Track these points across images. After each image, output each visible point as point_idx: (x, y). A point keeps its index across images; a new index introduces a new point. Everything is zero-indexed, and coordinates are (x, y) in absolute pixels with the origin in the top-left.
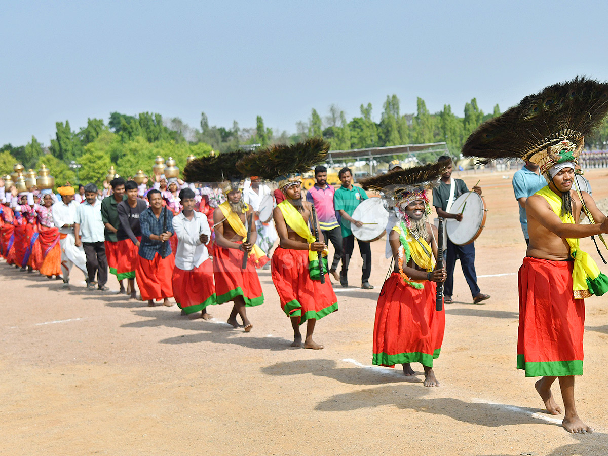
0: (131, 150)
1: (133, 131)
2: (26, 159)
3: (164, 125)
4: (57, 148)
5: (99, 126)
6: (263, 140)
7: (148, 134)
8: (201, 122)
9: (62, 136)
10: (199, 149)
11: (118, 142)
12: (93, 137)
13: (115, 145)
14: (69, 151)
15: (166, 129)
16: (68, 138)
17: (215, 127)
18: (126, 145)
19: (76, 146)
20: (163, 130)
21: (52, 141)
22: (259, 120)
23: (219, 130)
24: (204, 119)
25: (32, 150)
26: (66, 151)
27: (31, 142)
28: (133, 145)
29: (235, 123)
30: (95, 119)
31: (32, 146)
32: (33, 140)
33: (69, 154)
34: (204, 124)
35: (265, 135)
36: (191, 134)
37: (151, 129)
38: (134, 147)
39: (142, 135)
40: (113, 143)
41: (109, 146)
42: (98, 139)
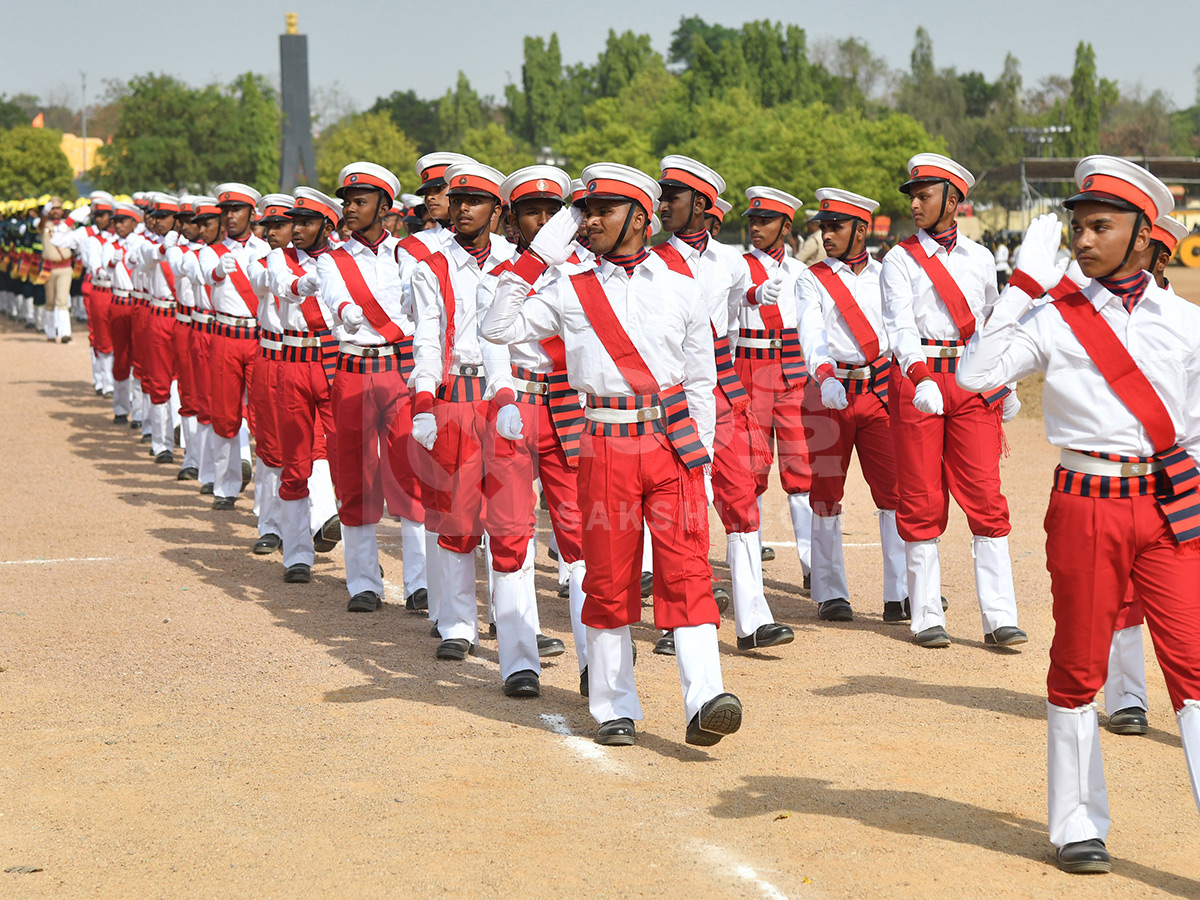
0: (712, 125)
1: (725, 74)
2: (440, 133)
3: (811, 58)
4: (521, 111)
5: (636, 54)
6: (1088, 114)
7: (764, 82)
8: (914, 56)
9: (538, 76)
10: (889, 130)
11: (678, 101)
12: (619, 84)
13: (671, 108)
14: (549, 118)
15: (816, 72)
16: (551, 83)
17: (950, 72)
18: (700, 109)
19: (570, 104)
20: (804, 74)
21: (510, 90)
22: (1084, 55)
23: (963, 79)
24: (921, 46)
25: (456, 111)
26: (543, 117)
27: (454, 90)
28: (720, 110)
29: (1011, 62)
30: (630, 34)
31: (457, 100)
32: (459, 85)
33: (550, 128)
34: (921, 60)
35: (1096, 100)
36: (889, 86)
37: (773, 69)
38: (720, 117)
39: (747, 86)
40: (665, 102)
41: (656, 112)
42: (629, 89)
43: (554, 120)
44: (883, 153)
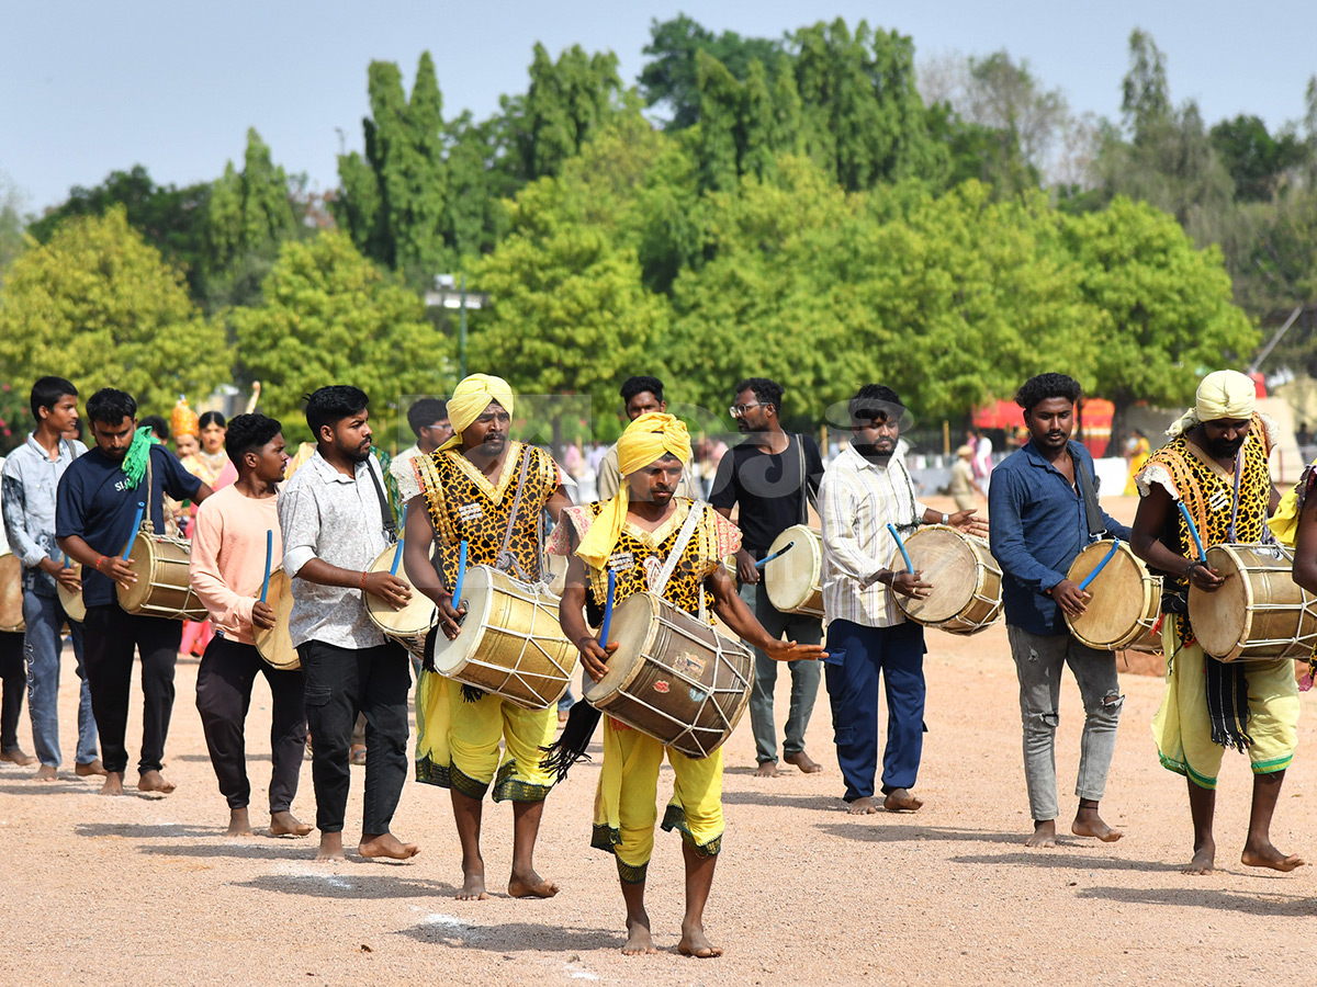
0: (745, 227)
1: (758, 123)
2: (213, 250)
3: (923, 89)
4: (369, 205)
5: (592, 94)
7: (840, 142)
8: (1128, 86)
9: (399, 136)
10: (1112, 230)
13: (663, 195)
14: (422, 217)
15: (936, 121)
16: (423, 149)
18: (722, 198)
19: (462, 189)
20: (914, 122)
21: (347, 163)
23: (1224, 132)
24: (1142, 66)
25: (243, 207)
26: (409, 216)
27: (239, 165)
28: (763, 198)
30: (576, 51)
31: (244, 186)
32: (249, 157)
33: (425, 238)
34: (1144, 95)
36: (1070, 147)
37: (859, 116)
38: (764, 212)
39: (808, 149)
40: (652, 184)
41: (633, 203)
42: (579, 161)
43: (432, 222)
44: (1099, 277)
